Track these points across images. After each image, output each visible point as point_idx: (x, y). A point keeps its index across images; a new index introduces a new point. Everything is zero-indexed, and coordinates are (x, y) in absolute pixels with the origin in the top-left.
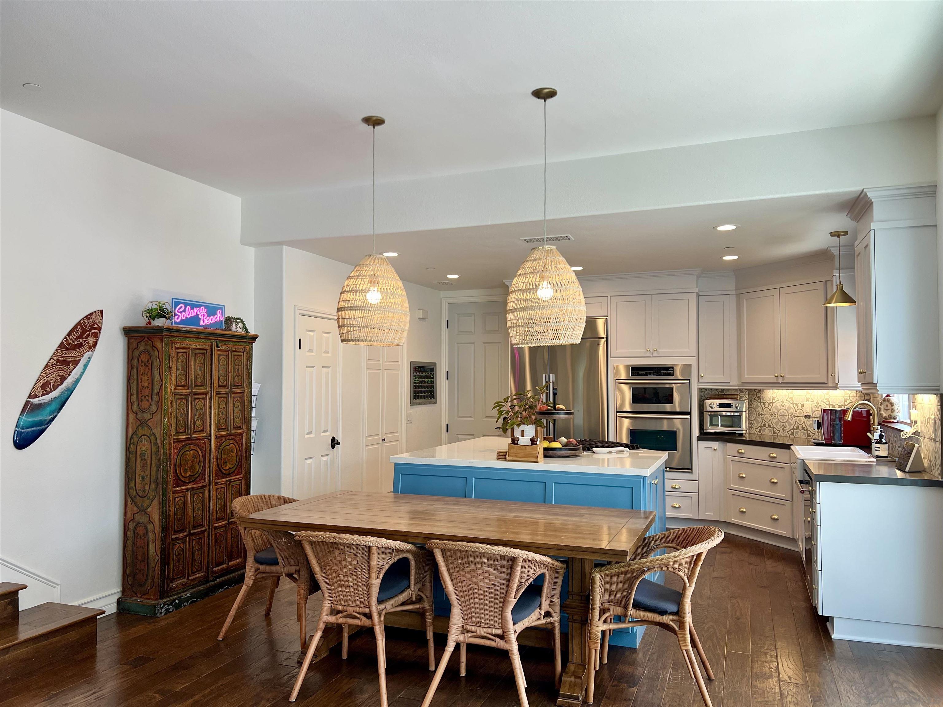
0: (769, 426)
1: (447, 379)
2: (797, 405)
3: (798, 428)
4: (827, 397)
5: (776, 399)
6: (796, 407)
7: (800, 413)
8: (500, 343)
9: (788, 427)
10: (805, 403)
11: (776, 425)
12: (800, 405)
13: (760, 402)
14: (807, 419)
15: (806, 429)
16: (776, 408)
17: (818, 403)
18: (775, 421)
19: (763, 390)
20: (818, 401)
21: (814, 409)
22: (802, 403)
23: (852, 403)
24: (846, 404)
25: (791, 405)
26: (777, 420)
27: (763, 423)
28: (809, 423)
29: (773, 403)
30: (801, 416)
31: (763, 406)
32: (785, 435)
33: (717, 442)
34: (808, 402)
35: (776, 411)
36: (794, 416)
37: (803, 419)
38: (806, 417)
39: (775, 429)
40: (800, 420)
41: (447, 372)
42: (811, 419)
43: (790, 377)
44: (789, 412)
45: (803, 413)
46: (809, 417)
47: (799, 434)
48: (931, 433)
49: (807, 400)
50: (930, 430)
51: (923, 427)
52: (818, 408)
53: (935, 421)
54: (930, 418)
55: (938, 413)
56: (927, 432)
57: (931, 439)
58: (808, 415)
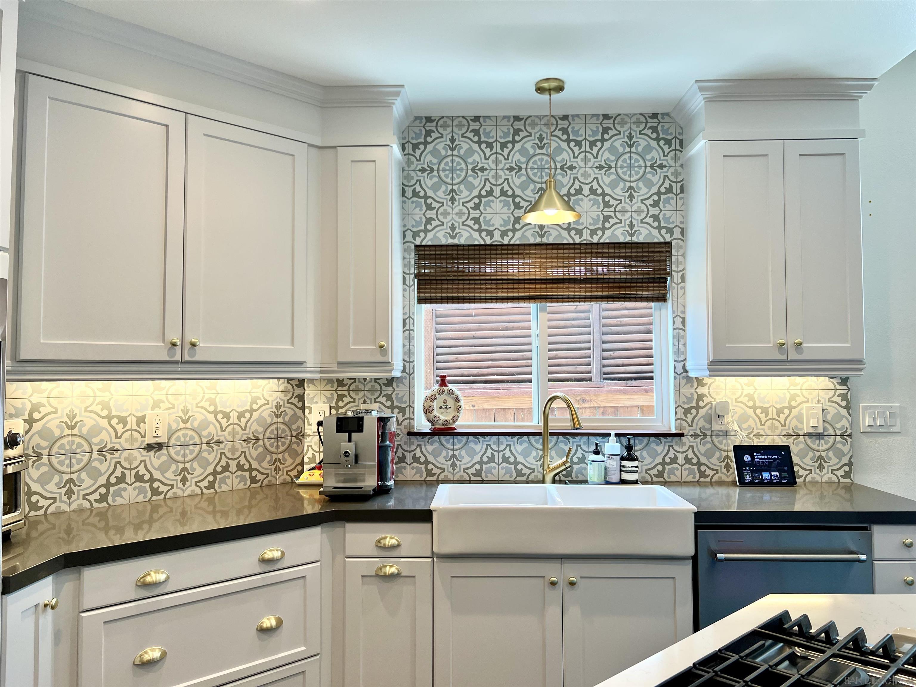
2: (123, 421)
3: (121, 479)
6: (119, 427)
7: (132, 440)
10: (148, 412)
12: (132, 423)
14: (152, 453)
15: (147, 477)
16: (43, 433)
21: (174, 426)
22: (139, 414)
23: (268, 404)
24: (255, 407)
25: (104, 422)
28: (156, 463)
30: (136, 445)
32: (73, 507)
34: (157, 411)
36: (112, 451)
37: (139, 455)
38: (150, 447)
40: (130, 459)
42: (164, 451)
43: (208, 347)
44: (94, 440)
45: (140, 439)
46: (160, 446)
47: (125, 494)
48: (800, 426)
49: (156, 405)
50: (794, 423)
51: (751, 422)
52: (185, 422)
53: (823, 410)
54: (790, 408)
55: (839, 399)
56: (773, 428)
57: (798, 435)
58: (159, 440)
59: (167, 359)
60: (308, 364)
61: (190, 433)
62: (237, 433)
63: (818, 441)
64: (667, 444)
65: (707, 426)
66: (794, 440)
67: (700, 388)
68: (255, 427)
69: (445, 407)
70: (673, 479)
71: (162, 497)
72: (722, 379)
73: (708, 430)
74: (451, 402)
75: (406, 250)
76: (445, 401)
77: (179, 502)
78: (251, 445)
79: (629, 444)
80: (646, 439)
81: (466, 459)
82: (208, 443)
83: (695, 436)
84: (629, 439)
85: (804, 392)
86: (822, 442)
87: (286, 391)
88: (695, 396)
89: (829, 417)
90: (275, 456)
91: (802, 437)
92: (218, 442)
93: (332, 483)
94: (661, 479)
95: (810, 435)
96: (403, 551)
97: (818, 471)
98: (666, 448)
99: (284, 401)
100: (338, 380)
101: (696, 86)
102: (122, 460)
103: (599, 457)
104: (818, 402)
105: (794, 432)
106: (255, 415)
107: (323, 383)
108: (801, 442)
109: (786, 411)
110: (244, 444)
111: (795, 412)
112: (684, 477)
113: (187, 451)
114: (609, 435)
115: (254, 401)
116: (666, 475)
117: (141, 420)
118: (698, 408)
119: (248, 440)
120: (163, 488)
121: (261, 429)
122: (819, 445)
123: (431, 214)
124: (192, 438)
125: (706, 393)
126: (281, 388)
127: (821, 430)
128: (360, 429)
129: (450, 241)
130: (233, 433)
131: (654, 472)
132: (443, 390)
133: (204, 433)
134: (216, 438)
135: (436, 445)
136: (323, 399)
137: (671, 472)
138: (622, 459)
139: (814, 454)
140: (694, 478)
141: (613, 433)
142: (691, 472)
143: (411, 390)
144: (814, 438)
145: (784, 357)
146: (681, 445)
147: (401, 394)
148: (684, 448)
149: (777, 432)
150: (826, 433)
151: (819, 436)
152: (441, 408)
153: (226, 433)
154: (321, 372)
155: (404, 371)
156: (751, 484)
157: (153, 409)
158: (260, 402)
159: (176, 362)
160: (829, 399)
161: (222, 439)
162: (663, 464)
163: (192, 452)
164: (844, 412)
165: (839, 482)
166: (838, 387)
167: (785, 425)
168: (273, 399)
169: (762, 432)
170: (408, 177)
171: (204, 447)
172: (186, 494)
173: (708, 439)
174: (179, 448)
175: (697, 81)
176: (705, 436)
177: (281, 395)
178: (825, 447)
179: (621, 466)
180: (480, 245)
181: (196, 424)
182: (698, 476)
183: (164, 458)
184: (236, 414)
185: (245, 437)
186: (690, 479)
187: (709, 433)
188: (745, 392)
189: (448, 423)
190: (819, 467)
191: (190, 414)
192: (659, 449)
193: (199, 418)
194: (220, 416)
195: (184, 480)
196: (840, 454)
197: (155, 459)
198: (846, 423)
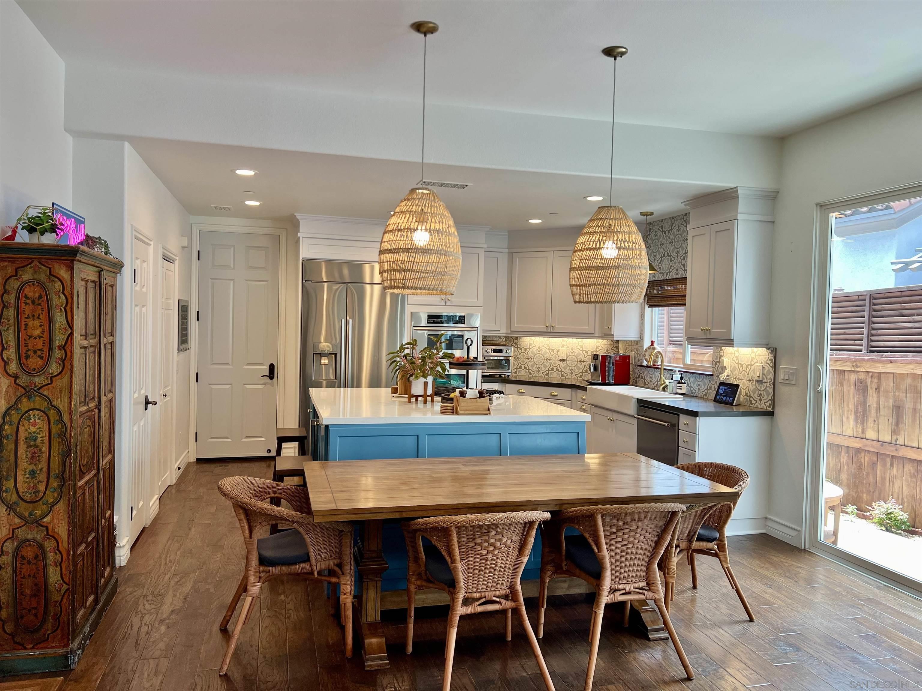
0: (525, 368)
1: (198, 320)
2: (553, 351)
3: (552, 369)
4: (581, 344)
5: (533, 345)
6: (552, 353)
7: (555, 357)
8: (267, 281)
9: (543, 369)
10: (560, 348)
11: (532, 367)
12: (555, 352)
13: (517, 348)
15: (560, 370)
16: (532, 352)
17: (572, 349)
18: (530, 364)
19: (520, 337)
21: (568, 354)
25: (548, 351)
26: (533, 363)
27: (520, 365)
28: (563, 366)
29: (529, 348)
30: (557, 359)
31: (520, 351)
32: (540, 375)
33: (497, 384)
34: (563, 348)
35: (533, 355)
36: (550, 360)
37: (558, 362)
38: (561, 360)
39: (530, 371)
40: (555, 363)
41: (198, 312)
43: (559, 328)
44: (545, 356)
45: (558, 357)
46: (564, 360)
47: (554, 374)
48: (754, 376)
49: (563, 346)
50: (752, 374)
51: (736, 371)
52: (572, 353)
53: (763, 368)
54: (751, 365)
55: (769, 362)
56: (744, 376)
57: (753, 381)
58: (563, 358)
59: (546, 331)
60: (596, 334)
61: (574, 357)
63: (760, 385)
66: (752, 383)
79: (682, 376)
80: (702, 376)
81: (654, 379)
85: (756, 356)
86: (762, 385)
89: (765, 372)
92: (583, 361)
95: (757, 381)
97: (759, 402)
98: (709, 382)
99: (610, 348)
104: (762, 363)
105: (752, 379)
108: (754, 385)
109: (749, 367)
111: (753, 368)
115: (597, 347)
116: (707, 395)
117: (558, 351)
118: (719, 362)
122: (761, 387)
124: (574, 359)
125: (722, 354)
126: (608, 343)
127: (761, 379)
128: (597, 359)
130: (589, 359)
131: (704, 393)
132: (651, 347)
133: (579, 358)
134: (581, 360)
135: (647, 372)
139: (758, 392)
145: (706, 336)
146: (713, 380)
147: (640, 348)
148: (714, 383)
149: (745, 378)
150: (764, 381)
151: (760, 382)
155: (640, 338)
158: (600, 348)
160: (766, 361)
161: (585, 360)
162: (707, 389)
163: (574, 364)
164: (771, 369)
165: (767, 409)
166: (770, 355)
168: (605, 347)
171: (579, 362)
172: (573, 378)
174: (570, 362)
177: (608, 346)
178: (763, 389)
179: (677, 386)
180: (660, 280)
181: (575, 354)
183: (565, 364)
184: (590, 352)
188: (735, 355)
190: (760, 400)
191: (574, 350)
192: (706, 381)
193: (577, 352)
194: (584, 352)
195: (572, 373)
196: (768, 395)
197: (563, 365)
198: (771, 376)
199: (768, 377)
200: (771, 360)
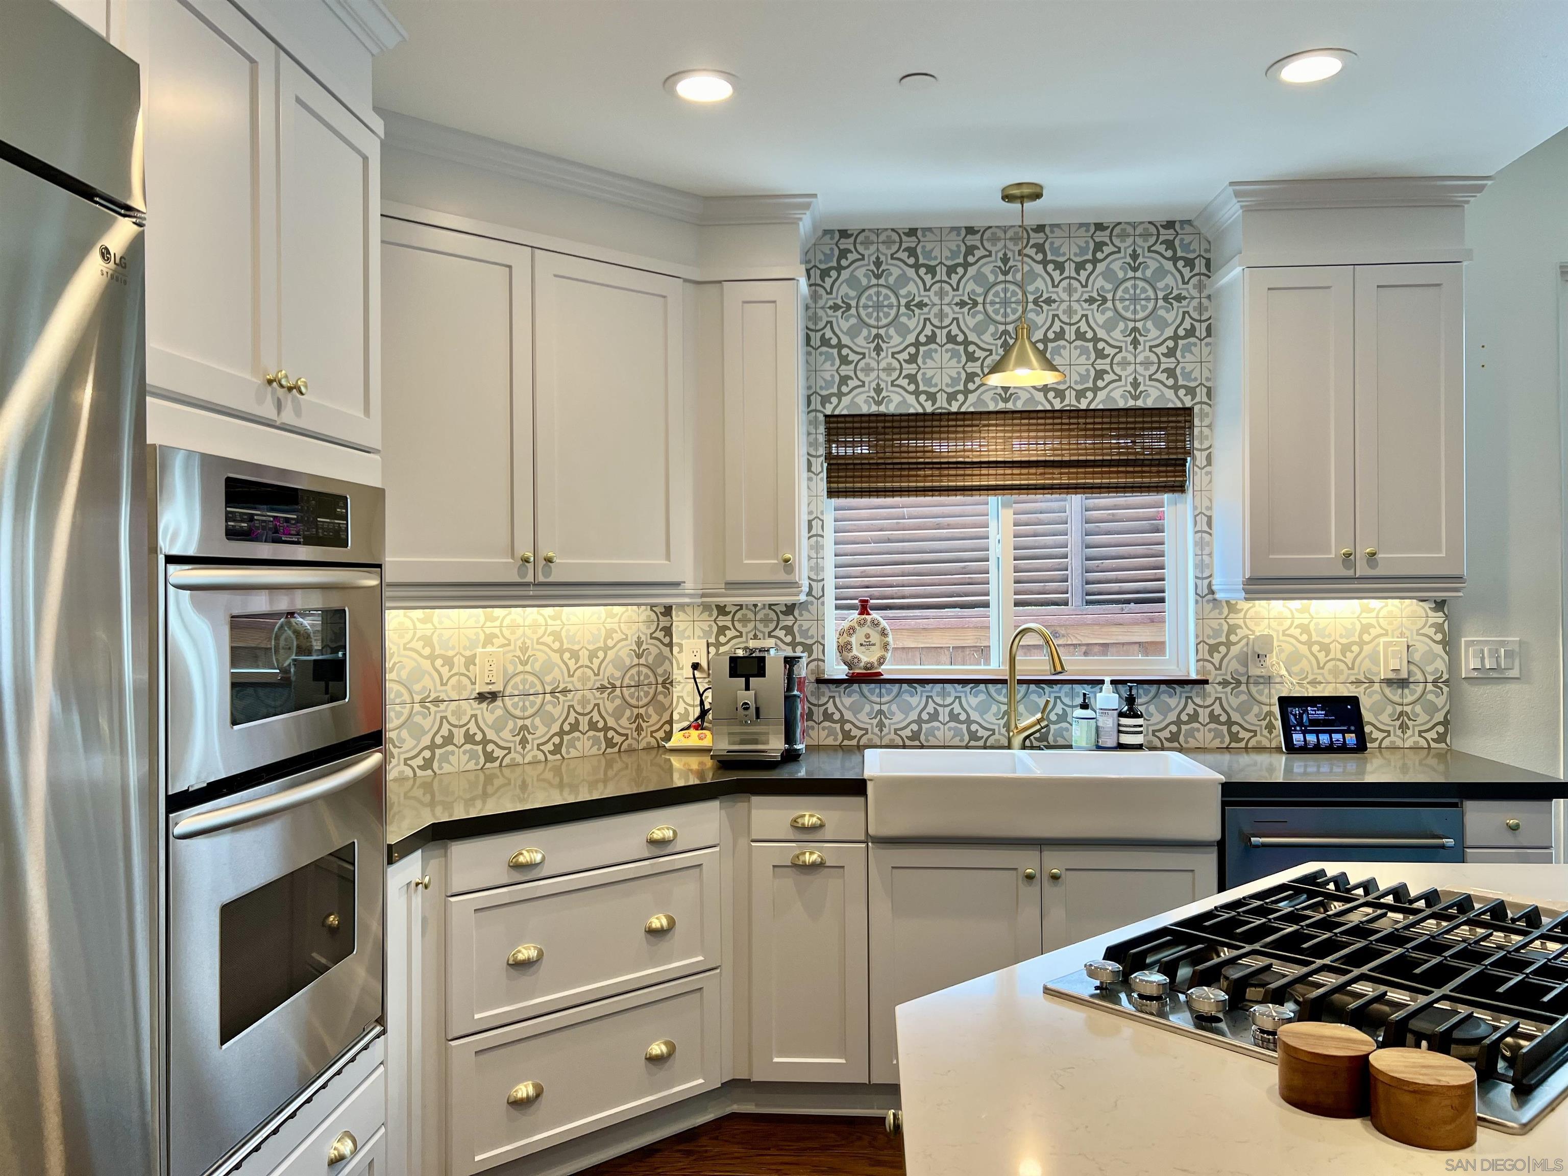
2: (454, 661)
3: (451, 739)
4: (552, 626)
6: (445, 671)
7: (460, 687)
10: (479, 650)
12: (459, 662)
14: (484, 705)
15: (481, 737)
17: (524, 649)
20: (524, 643)
21: (511, 669)
22: (468, 653)
23: (626, 639)
24: (610, 643)
28: (491, 718)
30: (465, 695)
34: (489, 649)
36: (437, 701)
37: (469, 708)
38: (481, 697)
40: (458, 713)
42: (499, 703)
45: (470, 686)
46: (493, 696)
48: (1374, 669)
50: (1367, 664)
51: (1304, 663)
52: (524, 663)
53: (1408, 647)
54: (1362, 644)
55: (1431, 631)
56: (1336, 672)
57: (1372, 682)
58: (493, 688)
59: (517, 579)
60: (687, 585)
61: (530, 678)
62: (589, 679)
63: (1400, 691)
64: (1184, 695)
65: (1242, 670)
66: (1366, 689)
67: (1231, 616)
68: (610, 672)
69: (867, 644)
70: (1193, 743)
71: (497, 764)
72: (1263, 603)
73: (1242, 675)
74: (875, 637)
75: (813, 423)
76: (868, 636)
77: (519, 770)
78: (605, 695)
79: (1131, 695)
80: (1154, 688)
81: (899, 716)
82: (552, 693)
83: (1225, 683)
84: (1131, 688)
85: (1381, 620)
86: (1406, 691)
87: (649, 622)
88: (1225, 627)
89: (1417, 657)
90: (636, 711)
91: (1377, 686)
92: (565, 691)
93: (724, 745)
94: (1176, 744)
95: (1389, 682)
96: (828, 834)
97: (1399, 732)
98: (1183, 700)
99: (646, 635)
100: (718, 606)
101: (1231, 189)
102: (448, 714)
103: (1088, 713)
104: (1402, 635)
105: (1366, 677)
106: (611, 654)
107: (698, 611)
108: (1376, 692)
109: (1355, 648)
110: (598, 694)
111: (1367, 649)
112: (1207, 741)
113: (527, 703)
114: (1102, 682)
115: (609, 634)
116: (1182, 739)
117: (470, 661)
118: (1228, 644)
119: (602, 688)
120: (498, 753)
121: (618, 674)
122: (1402, 697)
123: (847, 370)
124: (533, 685)
125: (1241, 622)
126: (643, 617)
127: (1404, 675)
128: (761, 673)
129: (874, 409)
130: (584, 679)
131: (1166, 734)
132: (865, 620)
133: (548, 679)
134: (562, 686)
135: (856, 697)
136: (698, 632)
137: (1191, 734)
138: (1121, 715)
139: (1395, 709)
140: (1222, 742)
141: (1107, 679)
142: (1218, 735)
143: (819, 620)
144: (1395, 685)
145: (1350, 573)
146: (1204, 696)
147: (806, 625)
148: (1209, 701)
149: (1342, 678)
150: (1411, 680)
151: (1403, 683)
152: (861, 645)
153: (575, 679)
154: (703, 596)
155: (809, 594)
156: (1304, 749)
157: (484, 646)
158: (617, 636)
159: (527, 584)
160: (1418, 630)
161: (570, 687)
162: (1178, 722)
163: (533, 704)
164: (1438, 649)
165: (1429, 747)
166: (1431, 613)
167: (1353, 668)
168: (632, 632)
169: (1320, 678)
170: (814, 318)
171: (548, 696)
172: (526, 761)
173: (1243, 687)
174: (516, 699)
175: (1232, 184)
176: (1239, 683)
177: (643, 628)
178: (1410, 699)
179: (1119, 725)
180: (917, 414)
181: (537, 666)
182: (1227, 739)
183: (499, 712)
184: (587, 653)
185: (598, 685)
186: (1217, 743)
187: (1243, 679)
188: (1297, 622)
189: (872, 667)
190: (1401, 727)
191: (529, 653)
192: (1173, 702)
193: (541, 657)
194: (567, 655)
195: (524, 742)
196: (1432, 709)
197: (488, 714)
198: (1441, 665)
199: (1430, 669)
200: (1439, 628)
